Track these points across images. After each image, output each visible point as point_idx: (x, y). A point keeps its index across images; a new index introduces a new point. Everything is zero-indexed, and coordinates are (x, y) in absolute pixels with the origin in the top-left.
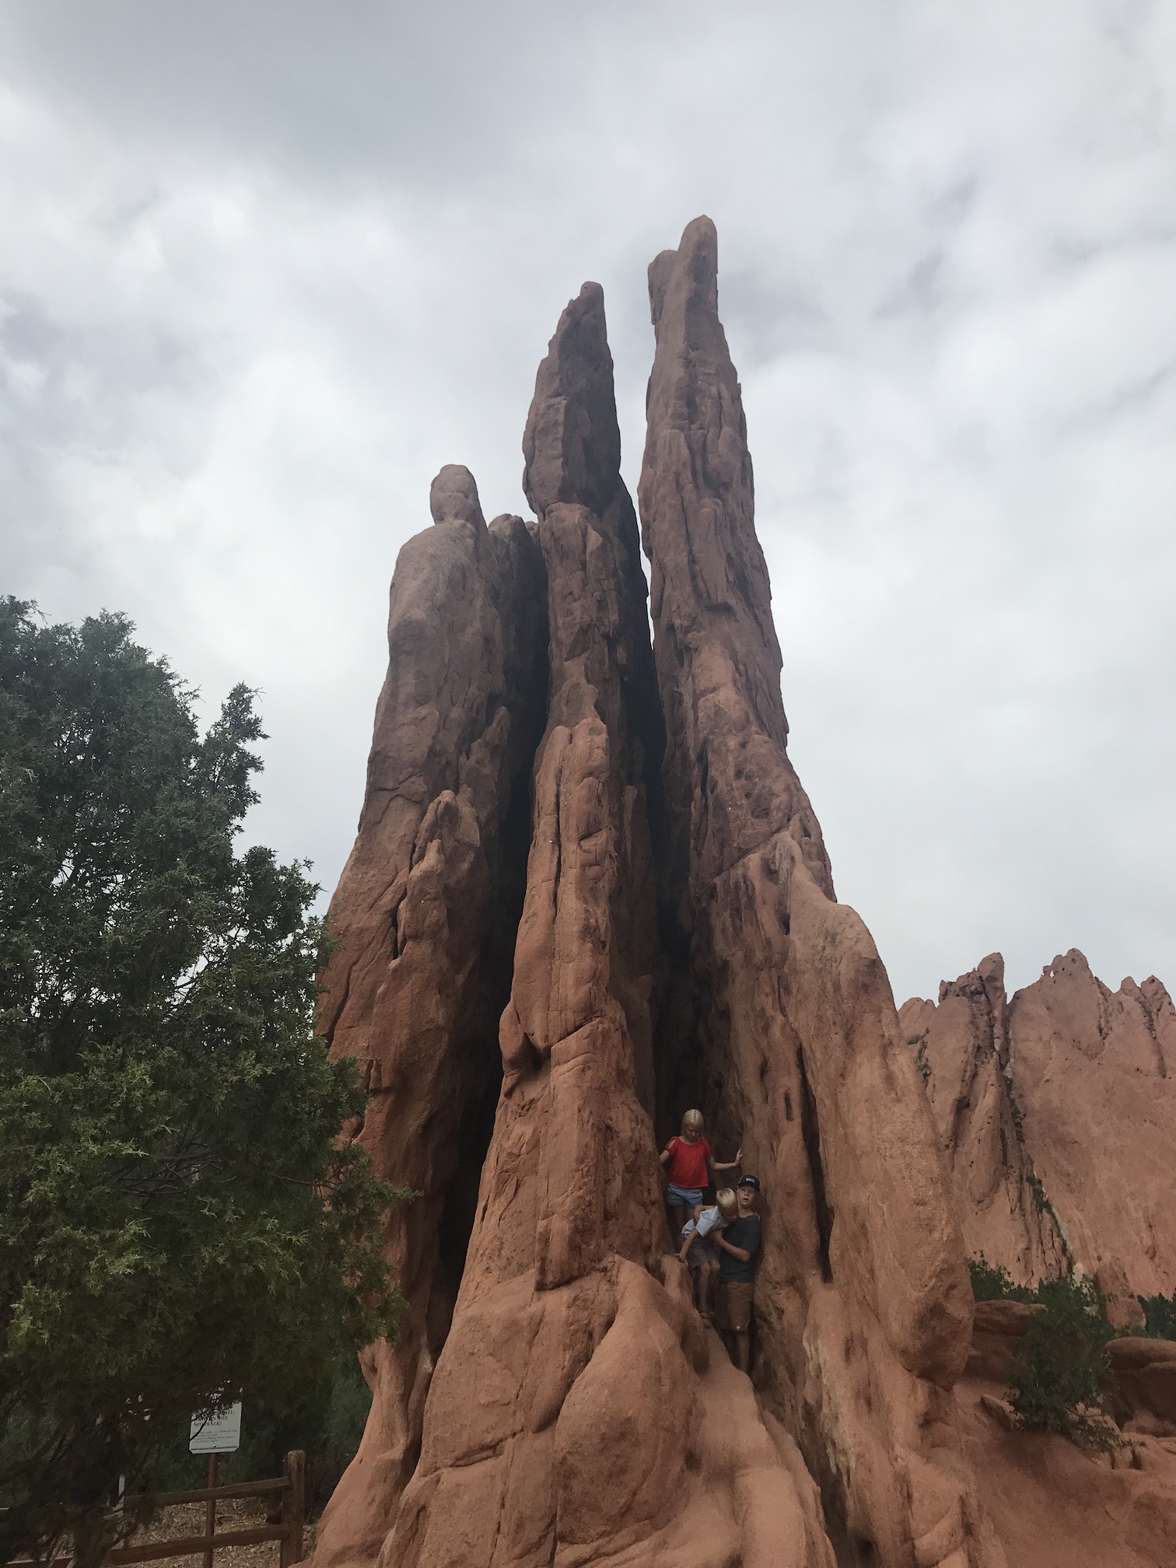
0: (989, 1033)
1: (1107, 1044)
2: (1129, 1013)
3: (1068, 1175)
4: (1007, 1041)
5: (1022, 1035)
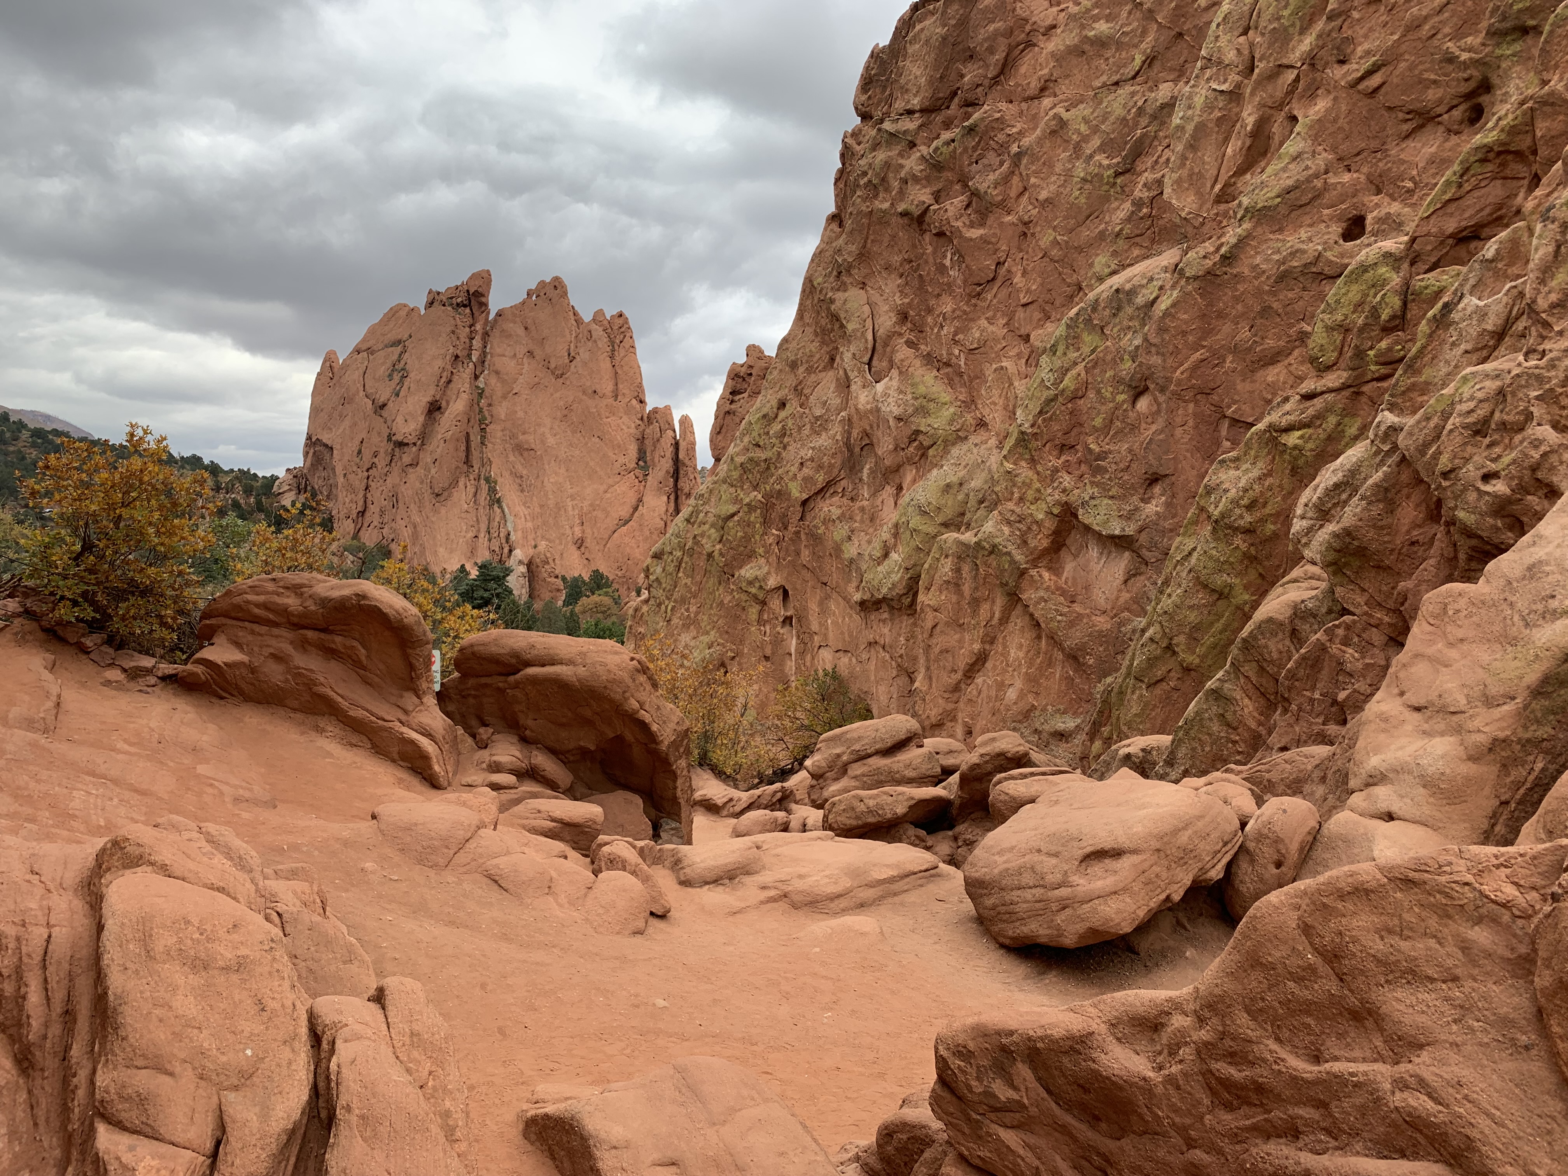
0: (468, 344)
1: (572, 368)
2: (595, 341)
3: (522, 477)
4: (484, 353)
5: (499, 351)
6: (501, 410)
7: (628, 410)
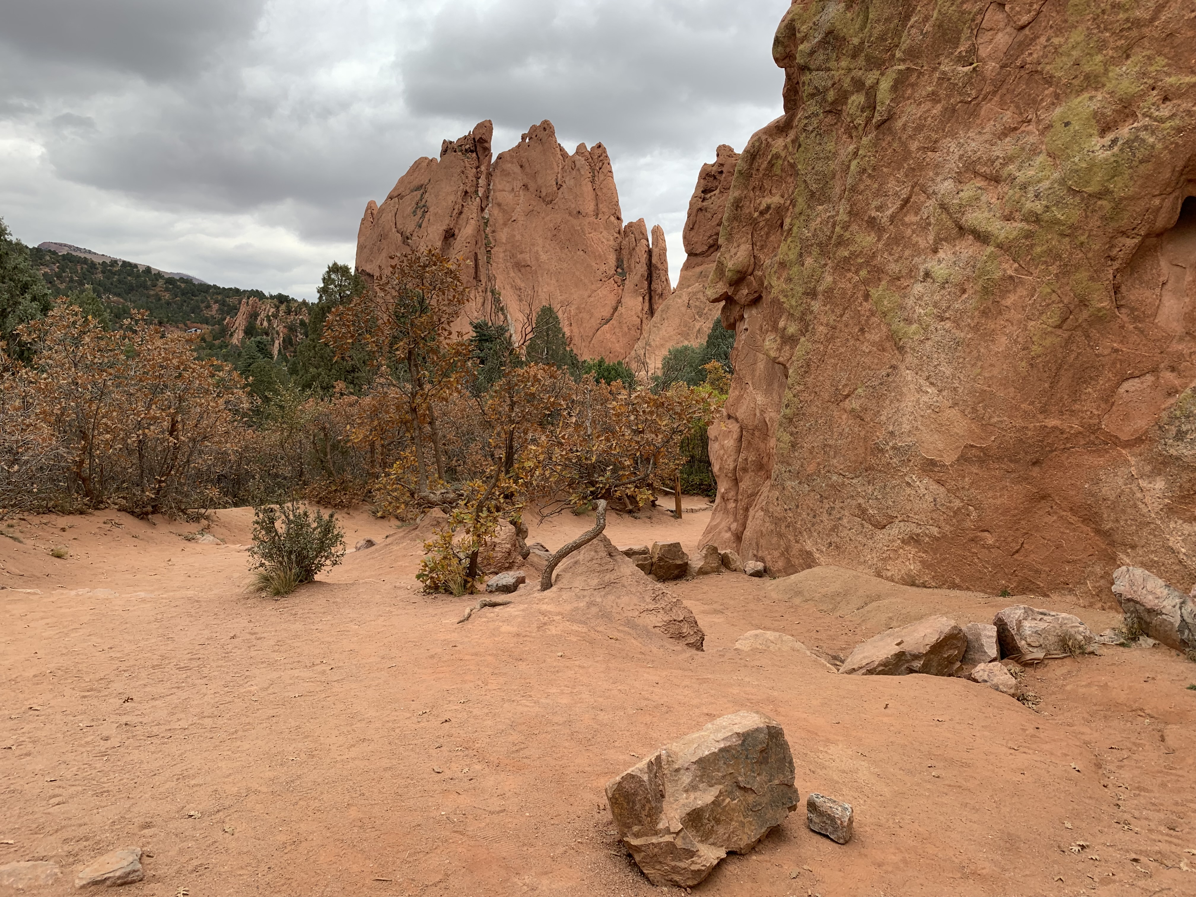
0: (475, 183)
1: (560, 193)
2: (579, 170)
3: (520, 289)
4: (488, 190)
5: (499, 187)
6: (503, 235)
7: (608, 225)
